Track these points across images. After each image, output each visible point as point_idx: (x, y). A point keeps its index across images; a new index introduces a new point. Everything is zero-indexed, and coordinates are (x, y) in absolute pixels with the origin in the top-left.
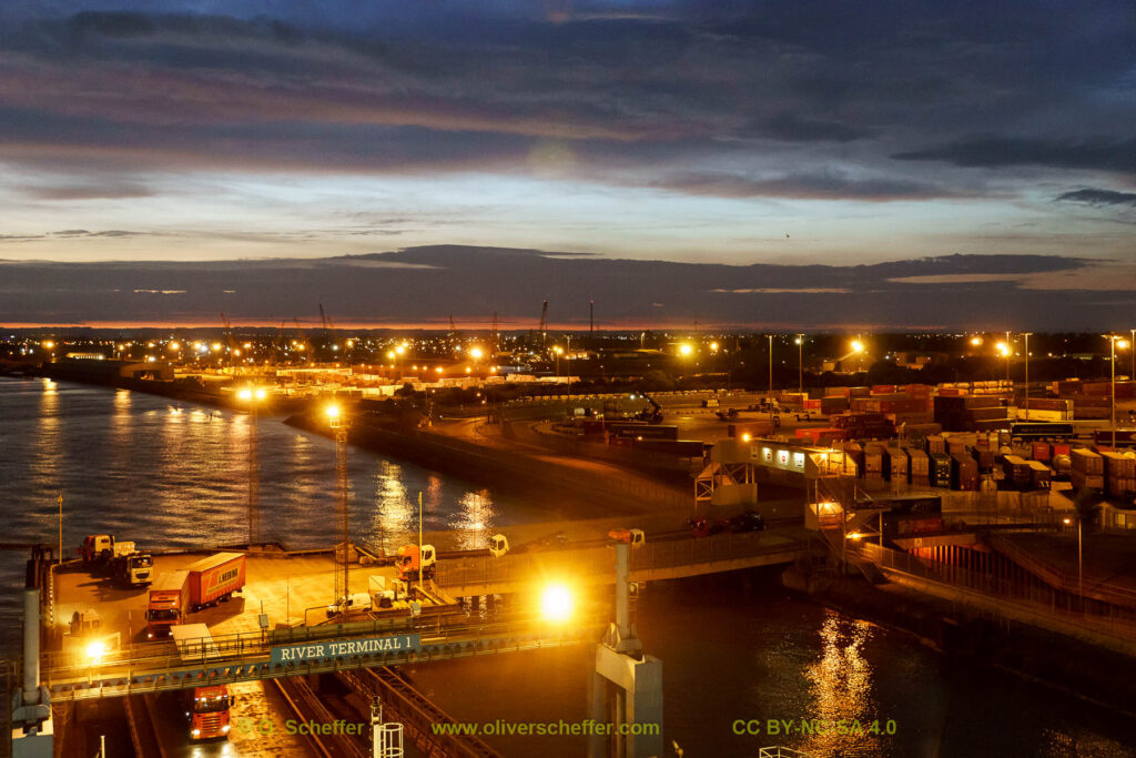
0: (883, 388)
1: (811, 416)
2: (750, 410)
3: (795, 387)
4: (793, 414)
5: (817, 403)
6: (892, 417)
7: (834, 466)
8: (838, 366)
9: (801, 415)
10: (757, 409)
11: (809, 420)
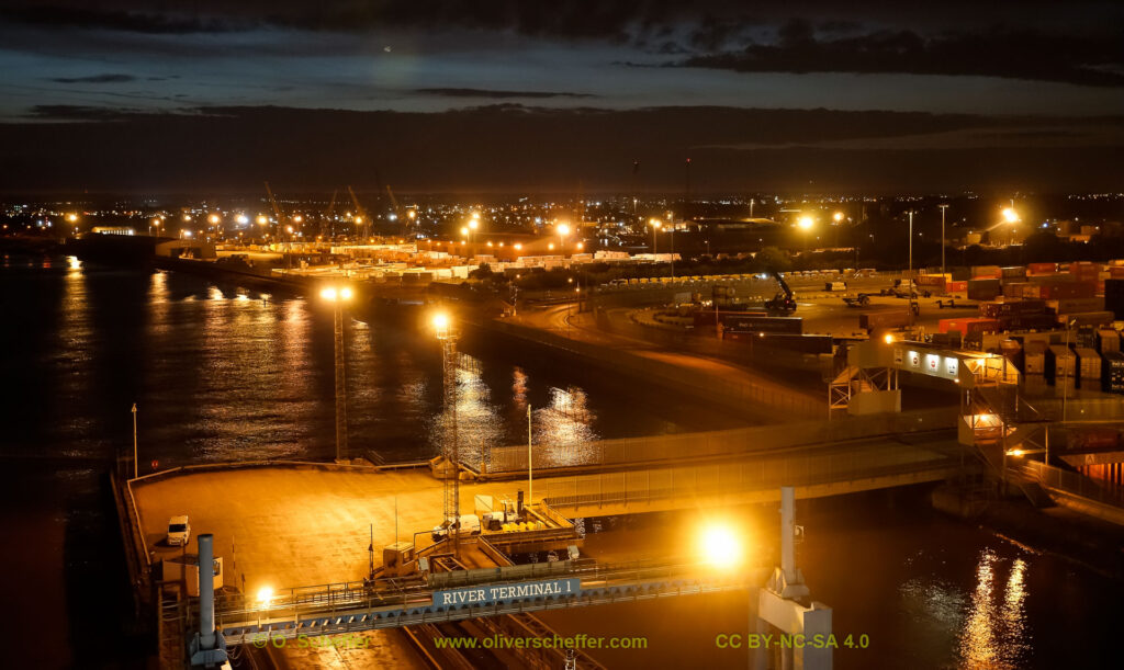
0: (1041, 267)
1: (956, 302)
2: (882, 294)
3: (935, 267)
4: (933, 299)
5: (963, 285)
6: (1054, 305)
7: (992, 373)
8: (986, 238)
9: (945, 300)
10: (890, 293)
11: (953, 306)
